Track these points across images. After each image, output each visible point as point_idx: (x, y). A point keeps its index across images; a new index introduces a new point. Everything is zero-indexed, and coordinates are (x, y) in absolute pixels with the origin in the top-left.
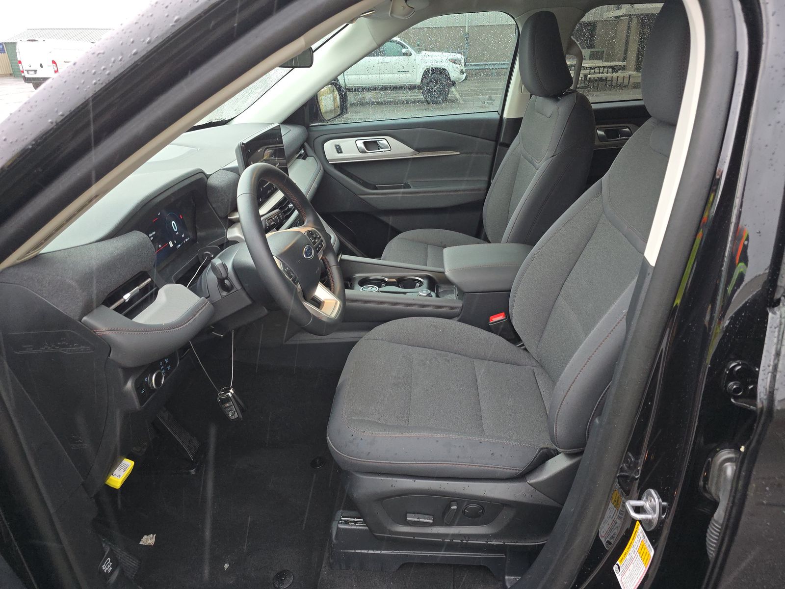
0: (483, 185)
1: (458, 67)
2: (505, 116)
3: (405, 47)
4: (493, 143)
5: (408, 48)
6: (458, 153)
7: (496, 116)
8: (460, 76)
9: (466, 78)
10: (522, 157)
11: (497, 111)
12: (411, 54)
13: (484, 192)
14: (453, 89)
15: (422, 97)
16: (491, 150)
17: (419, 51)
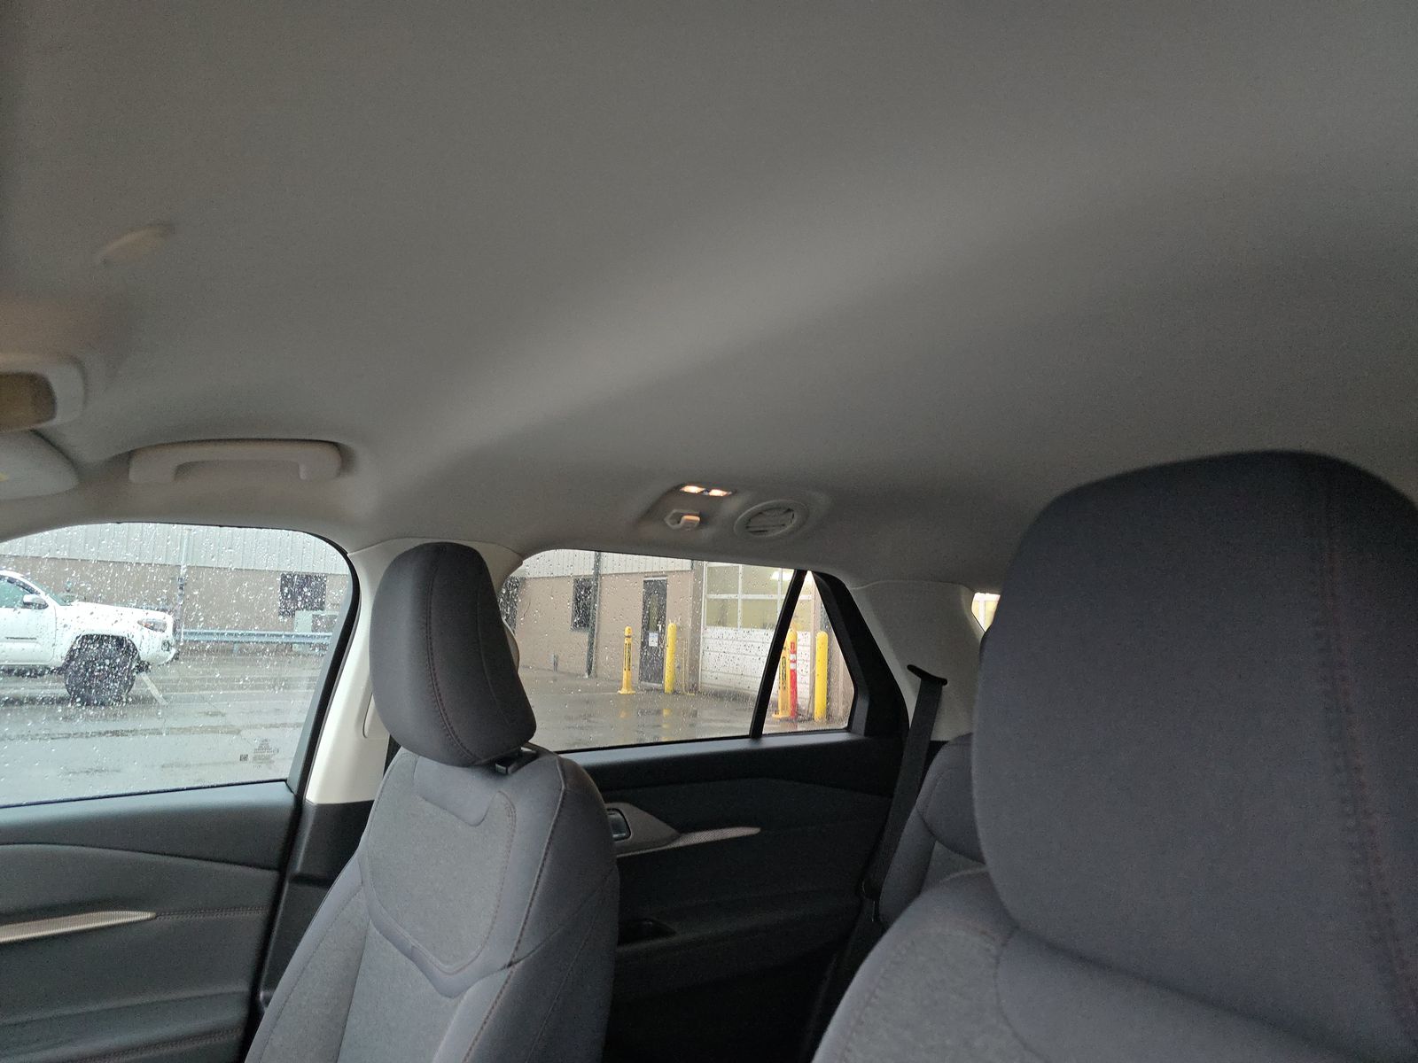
0: (234, 1014)
1: (158, 637)
2: (313, 796)
3: (31, 591)
4: (270, 876)
5: (37, 593)
6: (148, 915)
7: (280, 796)
8: (163, 654)
9: (176, 657)
10: (373, 930)
11: (285, 780)
12: (45, 606)
13: (236, 1036)
14: (144, 676)
15: (65, 691)
16: (263, 896)
17: (66, 601)
